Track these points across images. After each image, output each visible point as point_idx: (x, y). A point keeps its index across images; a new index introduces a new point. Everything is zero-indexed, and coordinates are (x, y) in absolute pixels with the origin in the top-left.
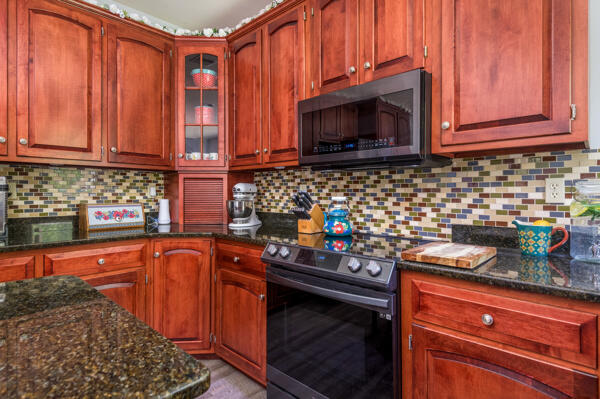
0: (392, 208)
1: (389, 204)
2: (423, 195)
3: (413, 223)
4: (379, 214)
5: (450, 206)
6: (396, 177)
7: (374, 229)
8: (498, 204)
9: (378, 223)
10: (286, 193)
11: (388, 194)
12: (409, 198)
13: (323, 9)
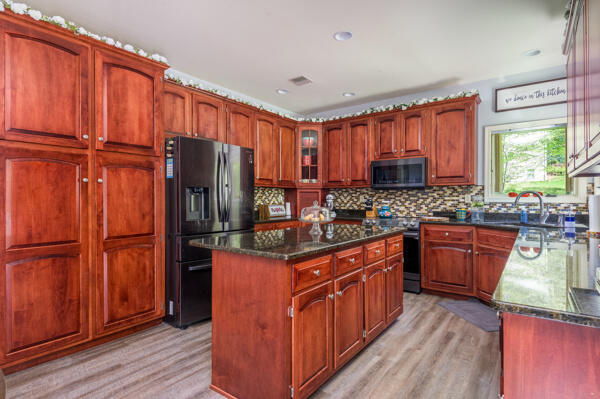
0: (408, 206)
1: (407, 204)
2: (421, 200)
4: (402, 208)
5: (432, 204)
6: (410, 193)
7: (400, 215)
8: (450, 203)
9: (401, 212)
10: (351, 199)
11: (406, 200)
12: (416, 201)
13: (381, 123)
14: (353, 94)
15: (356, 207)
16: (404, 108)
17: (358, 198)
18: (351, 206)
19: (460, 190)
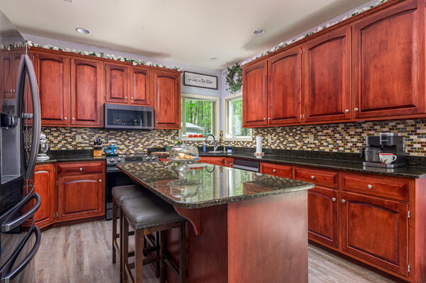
0: (127, 144)
1: (126, 143)
2: (138, 140)
3: (135, 149)
4: (122, 147)
5: (147, 143)
6: (129, 134)
7: (120, 153)
9: (121, 150)
10: (64, 139)
11: (126, 140)
12: (134, 141)
13: (112, 70)
14: (88, 32)
15: (70, 147)
16: (135, 64)
17: (74, 138)
18: (63, 146)
19: (165, 133)
